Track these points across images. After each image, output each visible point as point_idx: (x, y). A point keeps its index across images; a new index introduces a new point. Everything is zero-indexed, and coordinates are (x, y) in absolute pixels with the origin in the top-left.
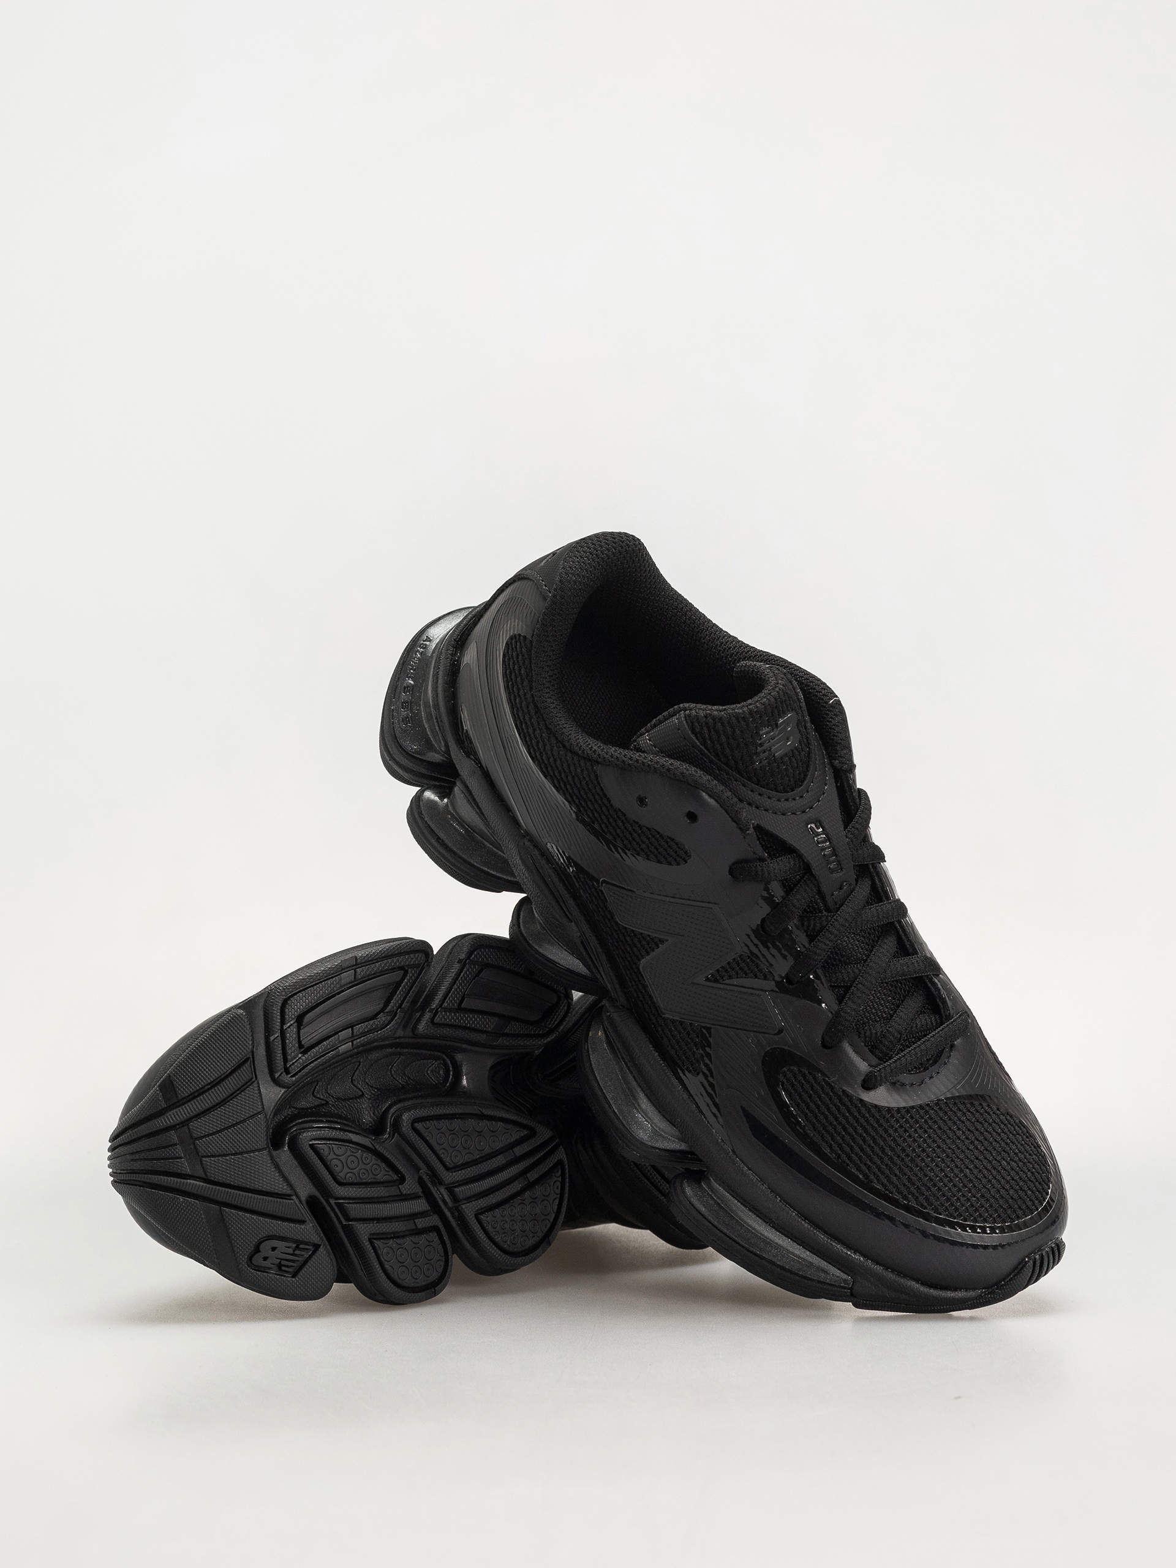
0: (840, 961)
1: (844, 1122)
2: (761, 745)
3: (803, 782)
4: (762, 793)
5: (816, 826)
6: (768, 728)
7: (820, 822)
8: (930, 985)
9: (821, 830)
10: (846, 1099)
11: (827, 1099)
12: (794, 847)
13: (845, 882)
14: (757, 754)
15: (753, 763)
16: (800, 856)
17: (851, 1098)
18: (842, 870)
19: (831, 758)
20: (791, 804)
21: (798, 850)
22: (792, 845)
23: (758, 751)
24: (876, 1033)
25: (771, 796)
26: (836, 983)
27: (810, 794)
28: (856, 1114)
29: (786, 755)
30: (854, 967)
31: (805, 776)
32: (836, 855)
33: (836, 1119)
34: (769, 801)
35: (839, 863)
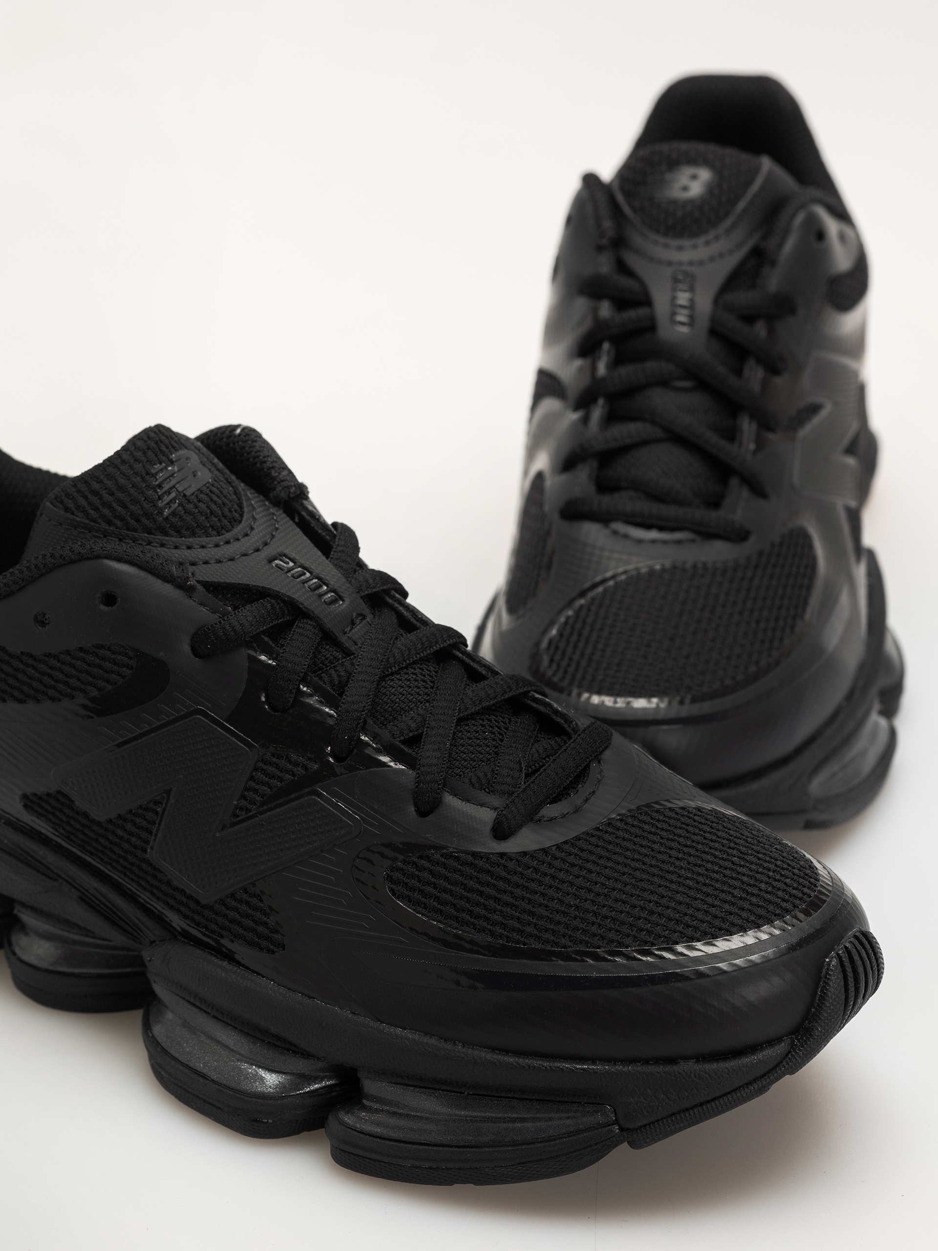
1: (493, 892)
3: (240, 519)
4: (190, 545)
5: (282, 561)
6: (160, 464)
8: (535, 705)
9: (291, 564)
10: (480, 863)
11: (458, 876)
12: (263, 587)
14: (161, 500)
15: (161, 512)
17: (488, 859)
18: (343, 600)
20: (236, 546)
21: (269, 589)
22: (259, 587)
23: (159, 494)
25: (204, 544)
27: (256, 531)
28: (504, 874)
29: (200, 491)
31: (241, 513)
32: (326, 585)
33: (481, 894)
34: (205, 550)
35: (336, 593)
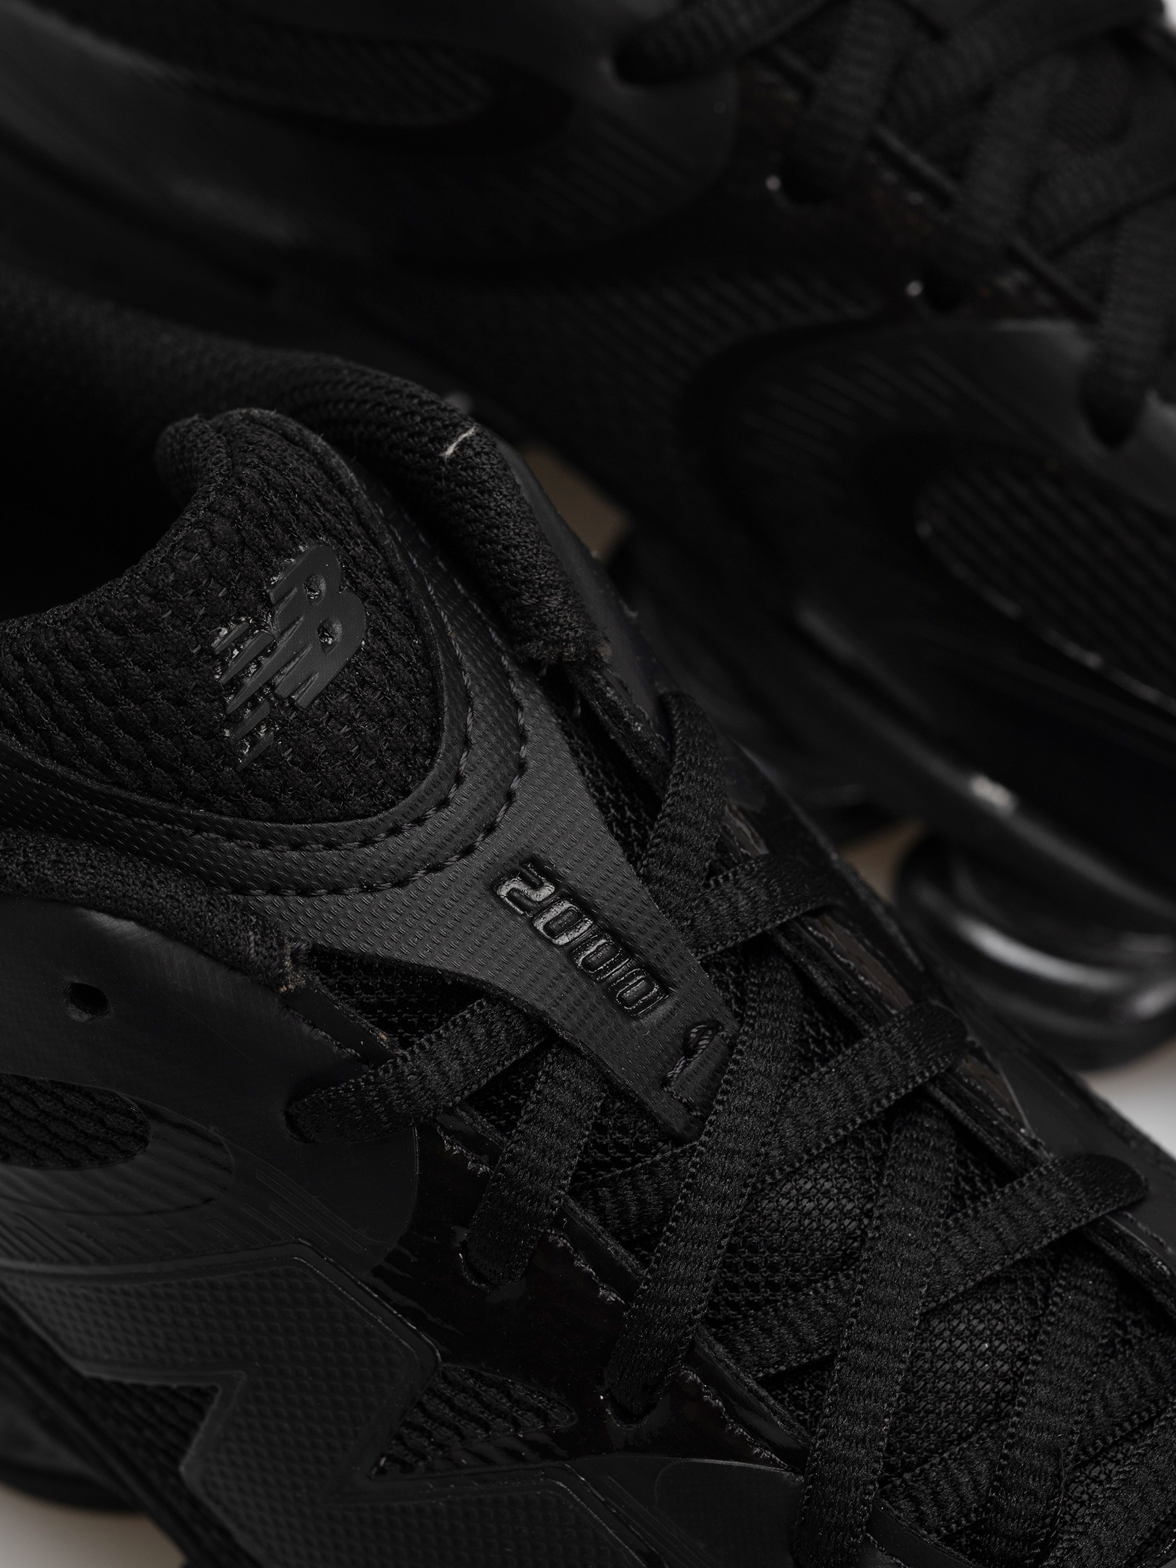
0: (771, 1285)
2: (235, 684)
3: (432, 753)
5: (526, 880)
6: (238, 622)
7: (535, 861)
9: (547, 889)
12: (469, 978)
13: (695, 1025)
14: (234, 720)
15: (229, 753)
16: (500, 999)
18: (667, 992)
19: (513, 636)
20: (414, 838)
21: (486, 983)
22: (461, 976)
23: (231, 707)
24: (976, 1484)
25: (336, 837)
26: (780, 1363)
27: (468, 784)
29: (335, 685)
30: (827, 1287)
31: (436, 731)
32: (629, 952)
34: (336, 855)
35: (653, 974)
